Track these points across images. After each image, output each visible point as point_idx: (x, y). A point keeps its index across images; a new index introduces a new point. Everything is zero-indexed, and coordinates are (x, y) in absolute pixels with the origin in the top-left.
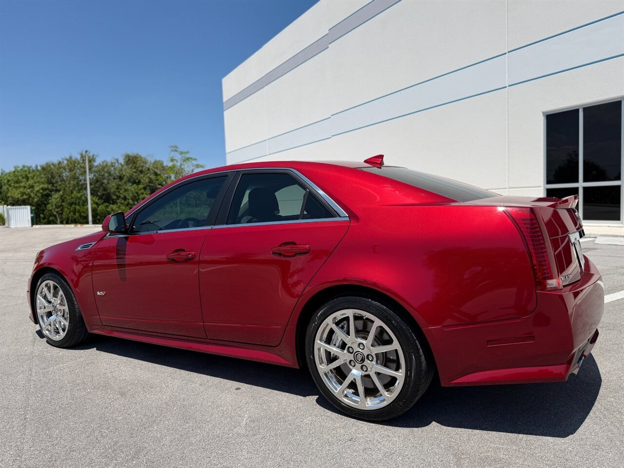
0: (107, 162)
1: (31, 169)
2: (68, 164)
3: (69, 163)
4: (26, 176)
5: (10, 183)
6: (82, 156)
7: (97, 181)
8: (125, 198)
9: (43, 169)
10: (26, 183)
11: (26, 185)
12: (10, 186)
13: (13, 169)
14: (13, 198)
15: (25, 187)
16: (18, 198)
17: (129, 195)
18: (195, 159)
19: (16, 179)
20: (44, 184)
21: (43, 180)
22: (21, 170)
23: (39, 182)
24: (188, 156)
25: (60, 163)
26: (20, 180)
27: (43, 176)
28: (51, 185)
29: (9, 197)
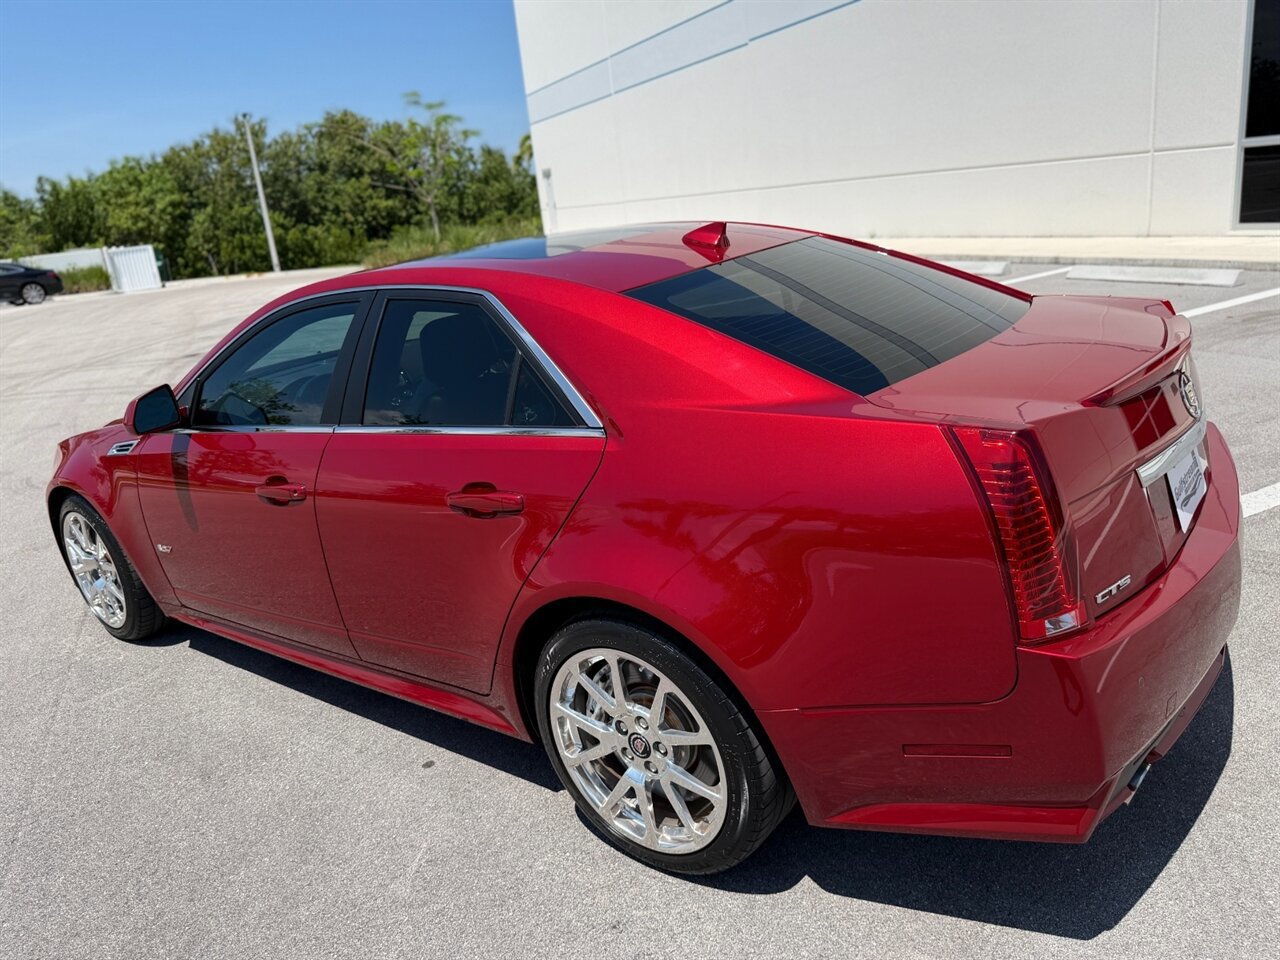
0: (289, 136)
1: (143, 162)
2: (212, 146)
3: (215, 143)
4: (136, 179)
5: (107, 197)
6: (239, 126)
7: (276, 178)
8: (337, 211)
9: (167, 161)
10: (137, 196)
11: (139, 200)
12: (108, 203)
13: (108, 168)
14: (118, 228)
15: (137, 204)
16: (128, 229)
17: (345, 203)
18: (459, 119)
19: (117, 188)
20: (172, 193)
21: (169, 185)
22: (124, 167)
23: (161, 190)
24: (443, 112)
25: (197, 146)
26: (126, 190)
27: (168, 176)
28: (187, 194)
29: (110, 228)
